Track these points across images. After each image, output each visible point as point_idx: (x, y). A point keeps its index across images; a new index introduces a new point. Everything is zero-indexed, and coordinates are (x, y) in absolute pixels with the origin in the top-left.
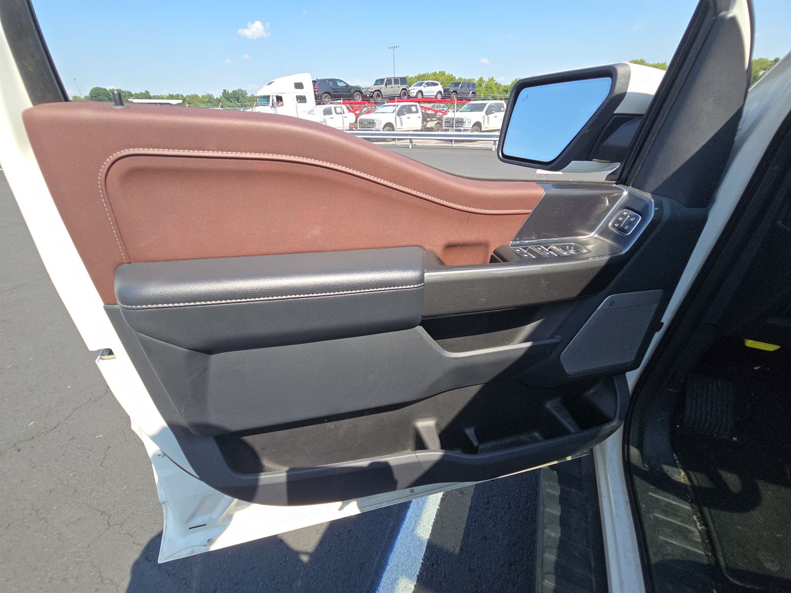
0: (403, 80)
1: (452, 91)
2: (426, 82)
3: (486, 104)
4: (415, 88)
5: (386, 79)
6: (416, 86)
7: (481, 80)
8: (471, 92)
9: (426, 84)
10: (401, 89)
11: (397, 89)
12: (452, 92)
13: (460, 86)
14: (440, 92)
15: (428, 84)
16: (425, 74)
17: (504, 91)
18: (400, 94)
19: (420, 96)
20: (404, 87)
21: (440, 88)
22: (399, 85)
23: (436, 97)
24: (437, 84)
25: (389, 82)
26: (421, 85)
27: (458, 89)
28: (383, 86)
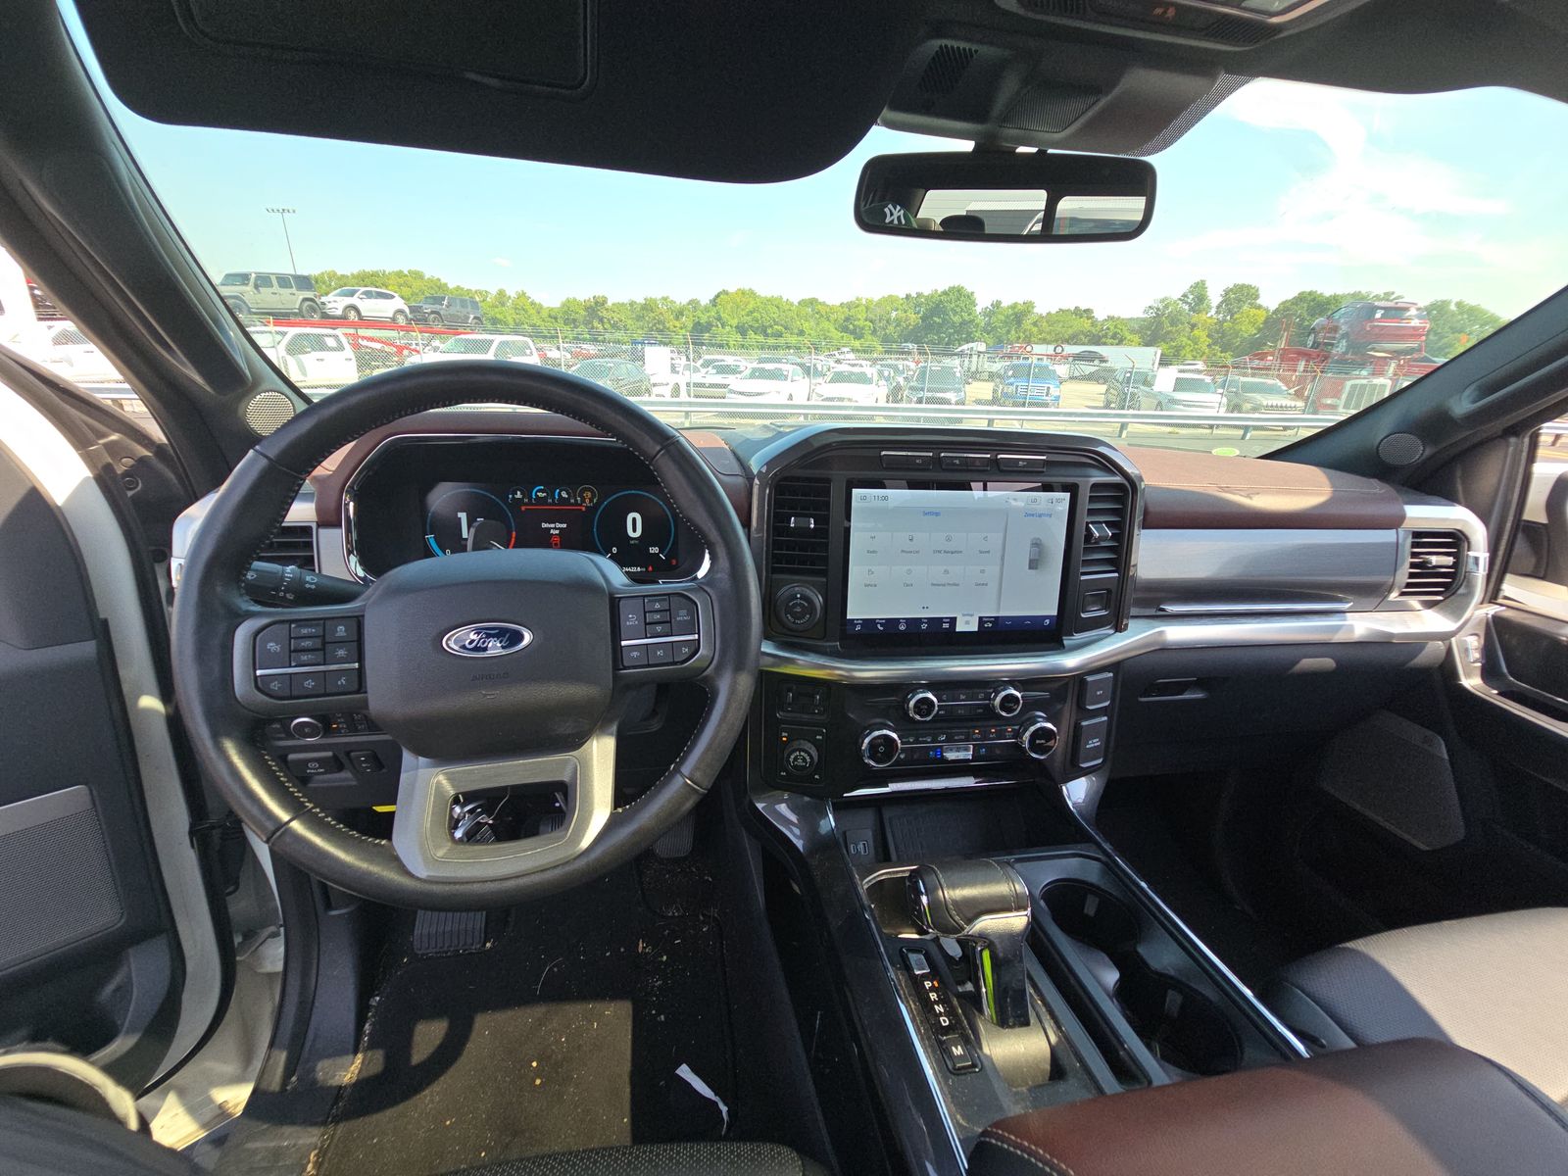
0: (304, 282)
1: (429, 311)
2: (363, 289)
3: (492, 341)
4: (338, 299)
5: (253, 275)
6: (340, 295)
7: (501, 293)
8: (472, 316)
9: (365, 293)
10: (301, 297)
11: (294, 299)
12: (429, 314)
13: (445, 303)
14: (401, 311)
15: (368, 295)
16: (377, 272)
17: (550, 316)
18: (300, 309)
19: (352, 315)
20: (309, 294)
21: (398, 303)
22: (294, 290)
23: (394, 319)
24: (393, 297)
25: (263, 281)
26: (352, 294)
27: (443, 308)
28: (249, 288)
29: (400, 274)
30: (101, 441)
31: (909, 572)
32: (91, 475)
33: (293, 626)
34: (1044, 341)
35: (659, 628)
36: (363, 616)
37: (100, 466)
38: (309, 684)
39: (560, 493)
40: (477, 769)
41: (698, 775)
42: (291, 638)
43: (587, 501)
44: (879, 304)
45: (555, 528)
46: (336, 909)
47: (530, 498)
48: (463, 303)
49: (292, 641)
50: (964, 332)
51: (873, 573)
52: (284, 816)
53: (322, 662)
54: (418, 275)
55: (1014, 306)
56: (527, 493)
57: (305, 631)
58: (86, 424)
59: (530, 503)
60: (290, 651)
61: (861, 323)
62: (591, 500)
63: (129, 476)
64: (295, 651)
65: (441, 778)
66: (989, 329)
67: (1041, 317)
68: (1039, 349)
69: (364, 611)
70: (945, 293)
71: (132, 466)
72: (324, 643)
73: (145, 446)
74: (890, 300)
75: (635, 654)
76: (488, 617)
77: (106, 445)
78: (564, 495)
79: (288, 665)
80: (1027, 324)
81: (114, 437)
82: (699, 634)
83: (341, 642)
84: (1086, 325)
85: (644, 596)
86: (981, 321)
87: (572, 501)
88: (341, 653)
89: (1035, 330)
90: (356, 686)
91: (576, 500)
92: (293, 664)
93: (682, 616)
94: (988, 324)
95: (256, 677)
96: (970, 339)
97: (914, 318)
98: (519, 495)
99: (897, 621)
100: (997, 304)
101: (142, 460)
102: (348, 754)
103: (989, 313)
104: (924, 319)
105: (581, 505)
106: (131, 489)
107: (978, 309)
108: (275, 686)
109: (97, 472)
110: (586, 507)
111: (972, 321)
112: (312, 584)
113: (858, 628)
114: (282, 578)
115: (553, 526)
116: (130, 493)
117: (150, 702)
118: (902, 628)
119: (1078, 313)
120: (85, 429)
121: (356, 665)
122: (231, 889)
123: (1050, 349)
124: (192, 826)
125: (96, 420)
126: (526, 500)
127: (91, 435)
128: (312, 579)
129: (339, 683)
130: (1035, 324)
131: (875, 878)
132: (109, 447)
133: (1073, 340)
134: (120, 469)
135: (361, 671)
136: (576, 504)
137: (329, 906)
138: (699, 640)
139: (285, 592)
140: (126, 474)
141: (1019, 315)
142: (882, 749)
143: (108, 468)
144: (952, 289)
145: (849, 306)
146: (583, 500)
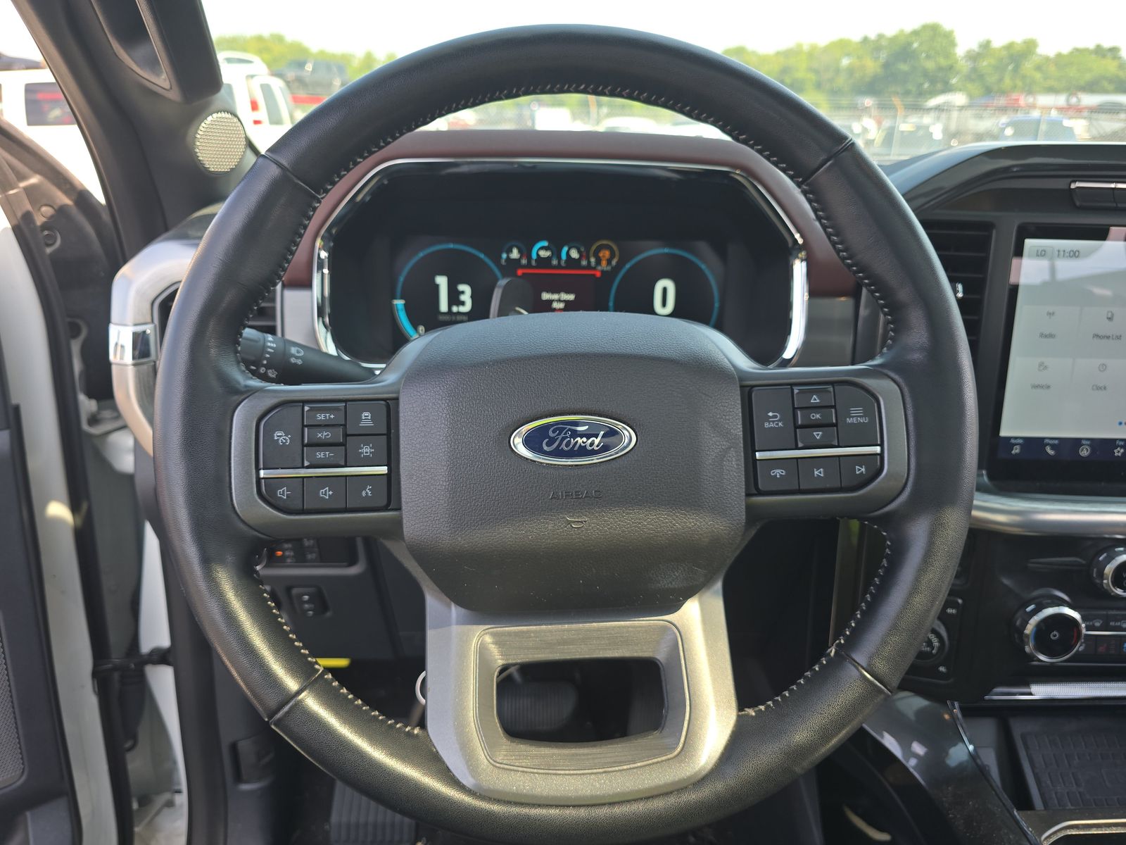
29: (260, 39)
30: (22, 185)
31: (1103, 367)
32: (9, 226)
33: (306, 408)
34: (1051, 90)
35: (818, 435)
36: (397, 399)
37: (19, 214)
38: (326, 493)
39: (568, 253)
40: (535, 632)
41: (881, 666)
42: (304, 426)
43: (604, 263)
44: (827, 49)
45: (559, 301)
46: (247, 782)
47: (529, 257)
48: (328, 67)
49: (306, 429)
50: (940, 81)
51: (1046, 367)
52: (292, 684)
53: (342, 463)
54: (279, 39)
55: (1010, 47)
56: (526, 252)
57: (321, 417)
58: (10, 165)
59: (529, 265)
60: (303, 445)
61: (800, 75)
62: (609, 262)
63: (47, 229)
64: (308, 445)
65: (488, 639)
66: (975, 76)
67: (1047, 59)
68: (1044, 100)
69: (398, 392)
70: (915, 33)
71: (52, 217)
72: (346, 435)
73: (66, 193)
74: (842, 46)
75: (778, 472)
76: (579, 406)
77: (26, 189)
78: (574, 254)
79: (300, 465)
80: (1028, 66)
81: (35, 180)
82: (882, 445)
83: (366, 435)
84: (1110, 67)
85: (792, 385)
86: (964, 66)
87: (584, 263)
88: (366, 450)
89: (1038, 76)
90: (384, 502)
91: (589, 262)
92: (306, 464)
93: (856, 417)
94: (974, 70)
95: (259, 479)
96: (947, 89)
97: (872, 66)
98: (515, 254)
99: (1077, 442)
100: (986, 45)
101: (61, 211)
102: (289, 589)
103: (973, 57)
104: (886, 65)
105: (594, 269)
106: (49, 245)
107: (960, 51)
108: (283, 493)
109: (15, 222)
110: (603, 272)
111: (951, 68)
112: (297, 358)
113: (1016, 450)
114: (264, 347)
115: (555, 297)
116: (49, 250)
117: (58, 510)
118: (1084, 452)
119: (1099, 51)
120: (6, 168)
121: (384, 470)
122: (128, 745)
123: (1061, 100)
124: (95, 665)
125: (16, 158)
126: (524, 262)
127: (12, 176)
128: (298, 352)
129: (364, 494)
130: (1038, 68)
131: (1055, 833)
132: (29, 191)
133: (1091, 87)
134: (39, 220)
135: (392, 480)
136: (589, 267)
137: (238, 778)
138: (881, 455)
139: (267, 367)
140: (45, 226)
141: (1018, 55)
142: (1055, 635)
143: (27, 217)
144: (925, 27)
145: (787, 54)
146: (598, 262)
